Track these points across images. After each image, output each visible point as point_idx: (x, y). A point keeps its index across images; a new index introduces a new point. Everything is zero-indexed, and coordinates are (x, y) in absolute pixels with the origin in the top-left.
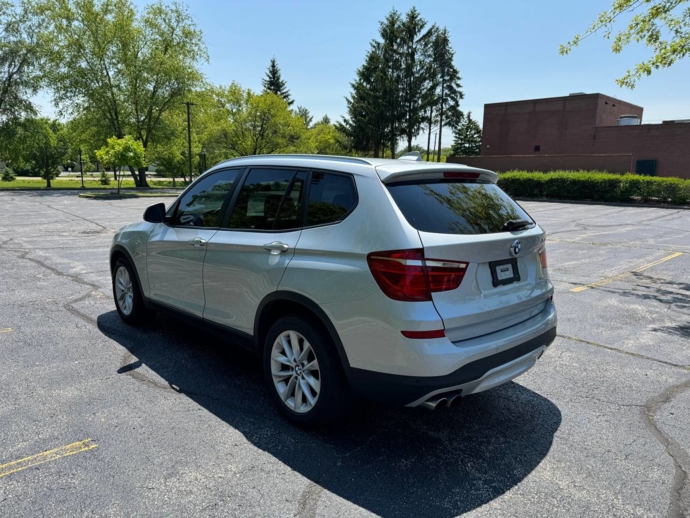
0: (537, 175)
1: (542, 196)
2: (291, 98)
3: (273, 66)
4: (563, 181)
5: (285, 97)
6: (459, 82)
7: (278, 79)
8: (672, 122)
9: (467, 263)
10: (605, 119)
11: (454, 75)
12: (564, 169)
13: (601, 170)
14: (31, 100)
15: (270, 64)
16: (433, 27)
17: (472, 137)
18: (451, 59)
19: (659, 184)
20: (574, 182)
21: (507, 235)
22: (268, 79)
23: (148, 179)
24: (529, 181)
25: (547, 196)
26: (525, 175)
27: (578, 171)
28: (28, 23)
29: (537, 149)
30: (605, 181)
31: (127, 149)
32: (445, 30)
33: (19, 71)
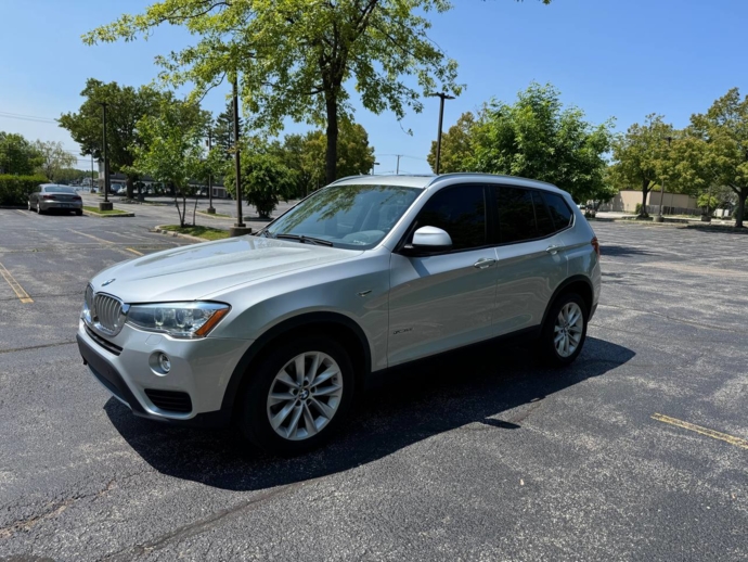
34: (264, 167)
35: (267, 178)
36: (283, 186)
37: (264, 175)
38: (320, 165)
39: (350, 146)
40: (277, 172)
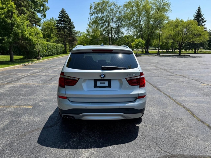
2: (205, 20)
3: (199, 9)
5: (202, 20)
7: (200, 13)
9: (79, 79)
14: (122, 31)
15: (198, 8)
21: (99, 71)
22: (196, 14)
23: (149, 51)
28: (124, 10)
31: (140, 42)
33: (121, 23)
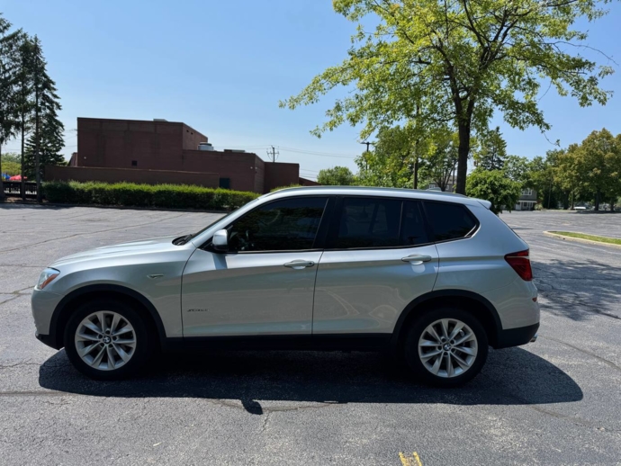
0: (145, 187)
1: (151, 205)
4: (168, 193)
6: (55, 93)
8: (231, 151)
10: (189, 144)
11: (48, 84)
12: (168, 183)
13: (198, 185)
16: (19, 31)
17: (46, 145)
18: (43, 68)
19: (241, 196)
20: (180, 194)
24: (139, 192)
25: (156, 205)
26: (133, 187)
27: (180, 185)
29: (134, 163)
30: (203, 194)
32: (36, 39)
34: (488, 181)
35: (490, 191)
36: (505, 198)
37: (487, 188)
38: (571, 176)
39: (607, 156)
40: (501, 186)
